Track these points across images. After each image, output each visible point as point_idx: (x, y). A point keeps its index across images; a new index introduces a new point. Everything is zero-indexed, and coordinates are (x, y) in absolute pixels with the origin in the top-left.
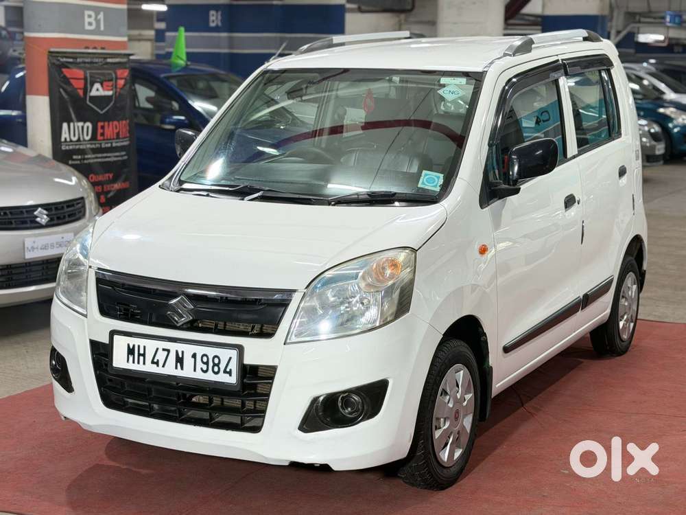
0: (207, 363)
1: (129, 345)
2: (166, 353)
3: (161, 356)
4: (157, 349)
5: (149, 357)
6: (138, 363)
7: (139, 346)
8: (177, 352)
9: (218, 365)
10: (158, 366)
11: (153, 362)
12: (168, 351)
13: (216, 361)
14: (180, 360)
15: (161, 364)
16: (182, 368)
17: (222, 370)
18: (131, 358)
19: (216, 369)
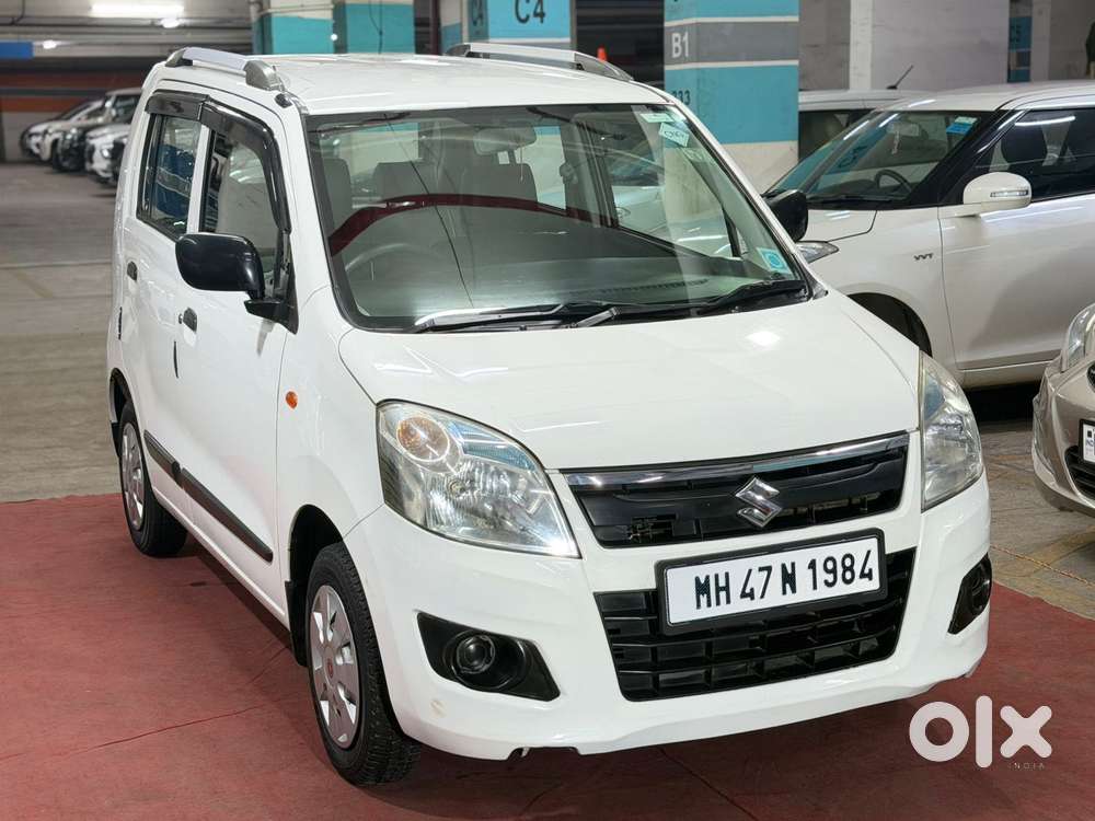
0: (834, 571)
1: (697, 580)
2: (766, 573)
3: (757, 581)
4: (750, 571)
5: (736, 590)
6: (718, 603)
7: (717, 576)
8: (784, 566)
9: (851, 569)
10: (752, 598)
11: (744, 595)
12: (769, 569)
13: (848, 562)
14: (789, 579)
15: (758, 594)
16: (794, 590)
17: (858, 573)
18: (703, 599)
19: (848, 575)
